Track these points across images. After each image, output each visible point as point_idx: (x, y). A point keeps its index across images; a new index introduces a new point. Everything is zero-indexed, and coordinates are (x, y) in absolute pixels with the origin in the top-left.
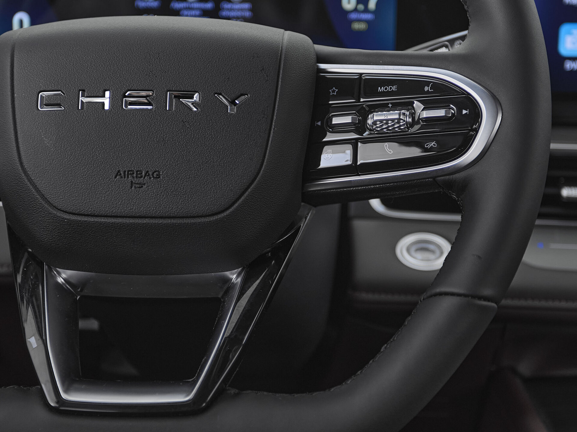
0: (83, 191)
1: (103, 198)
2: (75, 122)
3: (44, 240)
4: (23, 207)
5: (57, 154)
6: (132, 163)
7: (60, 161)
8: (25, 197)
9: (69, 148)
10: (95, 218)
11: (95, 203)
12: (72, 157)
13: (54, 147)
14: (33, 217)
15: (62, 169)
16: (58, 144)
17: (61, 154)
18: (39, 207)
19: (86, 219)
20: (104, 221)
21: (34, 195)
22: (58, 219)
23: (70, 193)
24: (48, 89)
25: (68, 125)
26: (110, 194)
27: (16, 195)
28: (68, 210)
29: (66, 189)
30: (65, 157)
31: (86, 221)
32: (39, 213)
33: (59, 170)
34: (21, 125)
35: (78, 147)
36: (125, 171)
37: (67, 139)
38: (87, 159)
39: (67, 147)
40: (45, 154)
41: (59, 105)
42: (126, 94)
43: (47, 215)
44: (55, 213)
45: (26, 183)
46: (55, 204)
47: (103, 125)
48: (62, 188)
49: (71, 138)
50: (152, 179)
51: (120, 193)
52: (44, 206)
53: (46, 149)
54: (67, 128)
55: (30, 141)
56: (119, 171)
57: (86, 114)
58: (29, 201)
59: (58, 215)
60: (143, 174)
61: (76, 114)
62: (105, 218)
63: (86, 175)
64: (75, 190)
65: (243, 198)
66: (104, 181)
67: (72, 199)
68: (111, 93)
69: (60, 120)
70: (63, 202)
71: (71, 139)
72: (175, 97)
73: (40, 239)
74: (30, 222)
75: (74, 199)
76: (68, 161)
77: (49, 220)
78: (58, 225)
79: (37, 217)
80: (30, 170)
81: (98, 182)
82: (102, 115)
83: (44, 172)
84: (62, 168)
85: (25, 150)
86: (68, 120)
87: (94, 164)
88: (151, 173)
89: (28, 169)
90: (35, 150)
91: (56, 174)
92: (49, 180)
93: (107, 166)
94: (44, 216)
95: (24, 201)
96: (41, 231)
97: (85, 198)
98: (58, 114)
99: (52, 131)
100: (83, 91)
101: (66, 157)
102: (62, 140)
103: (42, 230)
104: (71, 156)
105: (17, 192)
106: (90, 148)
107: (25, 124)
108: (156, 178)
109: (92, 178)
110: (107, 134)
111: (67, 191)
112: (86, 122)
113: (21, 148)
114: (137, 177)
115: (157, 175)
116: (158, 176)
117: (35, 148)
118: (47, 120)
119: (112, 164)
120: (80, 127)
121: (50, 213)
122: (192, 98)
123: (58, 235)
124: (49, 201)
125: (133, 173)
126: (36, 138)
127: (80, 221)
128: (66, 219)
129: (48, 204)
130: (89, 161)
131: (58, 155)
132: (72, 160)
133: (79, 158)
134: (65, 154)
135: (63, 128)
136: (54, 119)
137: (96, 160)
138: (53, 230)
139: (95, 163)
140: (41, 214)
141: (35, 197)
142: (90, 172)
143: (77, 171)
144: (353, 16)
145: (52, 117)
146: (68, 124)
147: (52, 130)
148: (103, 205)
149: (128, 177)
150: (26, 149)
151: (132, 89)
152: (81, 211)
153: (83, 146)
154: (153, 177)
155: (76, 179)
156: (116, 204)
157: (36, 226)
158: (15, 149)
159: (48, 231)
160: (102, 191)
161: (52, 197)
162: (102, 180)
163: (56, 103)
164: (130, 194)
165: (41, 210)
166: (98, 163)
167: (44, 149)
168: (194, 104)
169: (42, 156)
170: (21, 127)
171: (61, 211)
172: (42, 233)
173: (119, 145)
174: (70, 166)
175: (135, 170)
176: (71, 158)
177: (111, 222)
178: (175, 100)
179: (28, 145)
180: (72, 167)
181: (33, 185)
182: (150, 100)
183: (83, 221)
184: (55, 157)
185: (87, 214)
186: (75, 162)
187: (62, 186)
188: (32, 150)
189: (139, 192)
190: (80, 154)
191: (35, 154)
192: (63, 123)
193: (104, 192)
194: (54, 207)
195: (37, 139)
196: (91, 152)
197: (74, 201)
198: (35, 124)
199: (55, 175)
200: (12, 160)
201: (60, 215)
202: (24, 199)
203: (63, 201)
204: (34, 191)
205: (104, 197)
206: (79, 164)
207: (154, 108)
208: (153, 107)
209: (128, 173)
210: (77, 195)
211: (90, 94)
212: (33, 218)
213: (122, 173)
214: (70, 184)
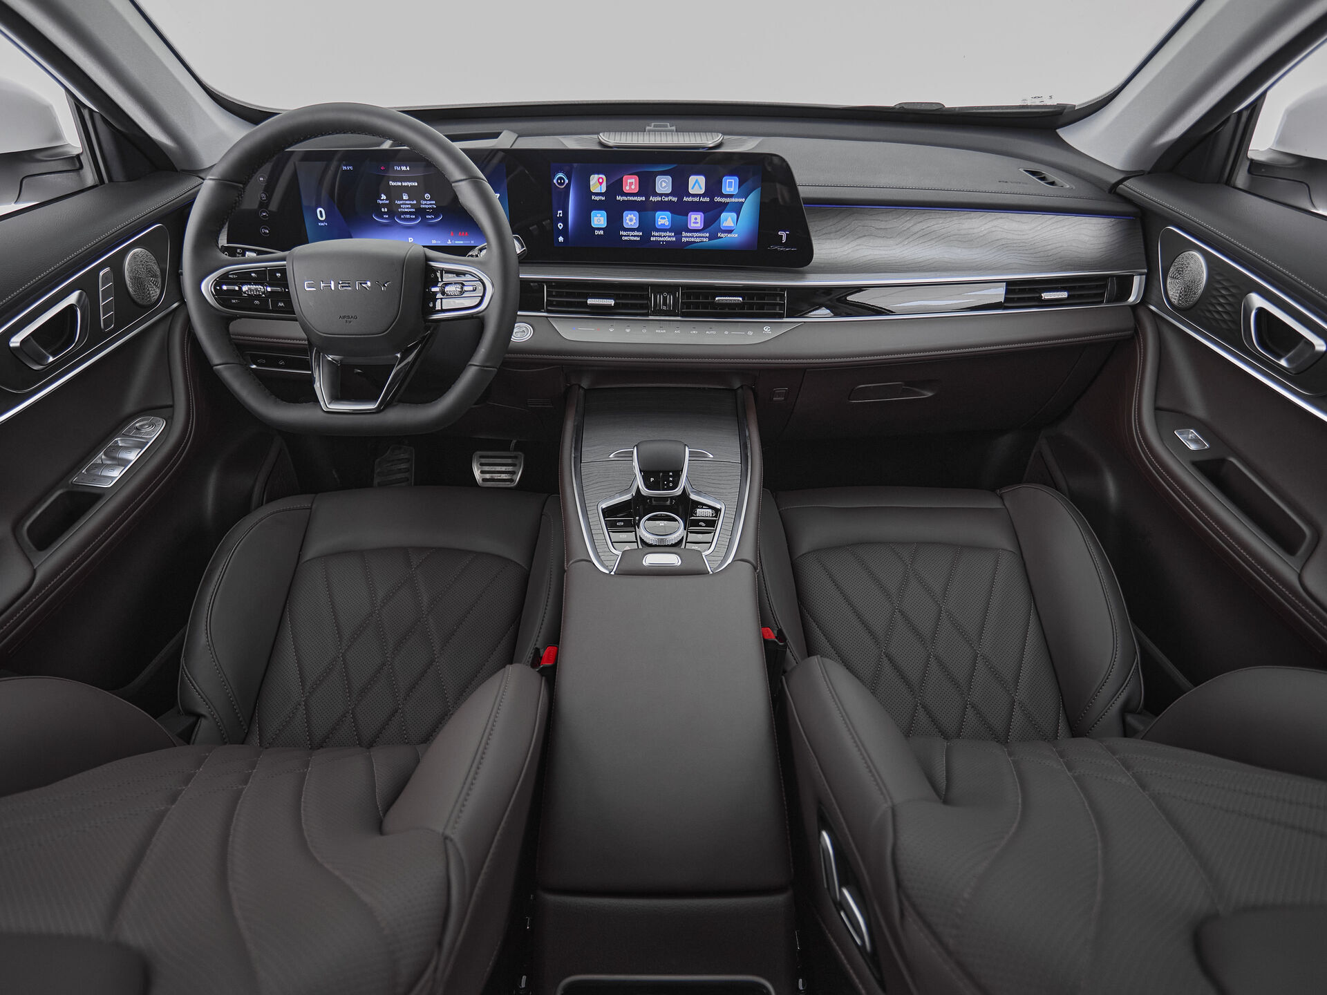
10: (334, 335)
36: (343, 316)
56: (340, 316)
60: (351, 317)
62: (338, 335)
68: (334, 282)
72: (360, 283)
88: (354, 317)
97: (329, 327)
125: (347, 317)
148: (336, 330)
149: (344, 319)
175: (347, 315)
185: (331, 334)
194: (318, 331)
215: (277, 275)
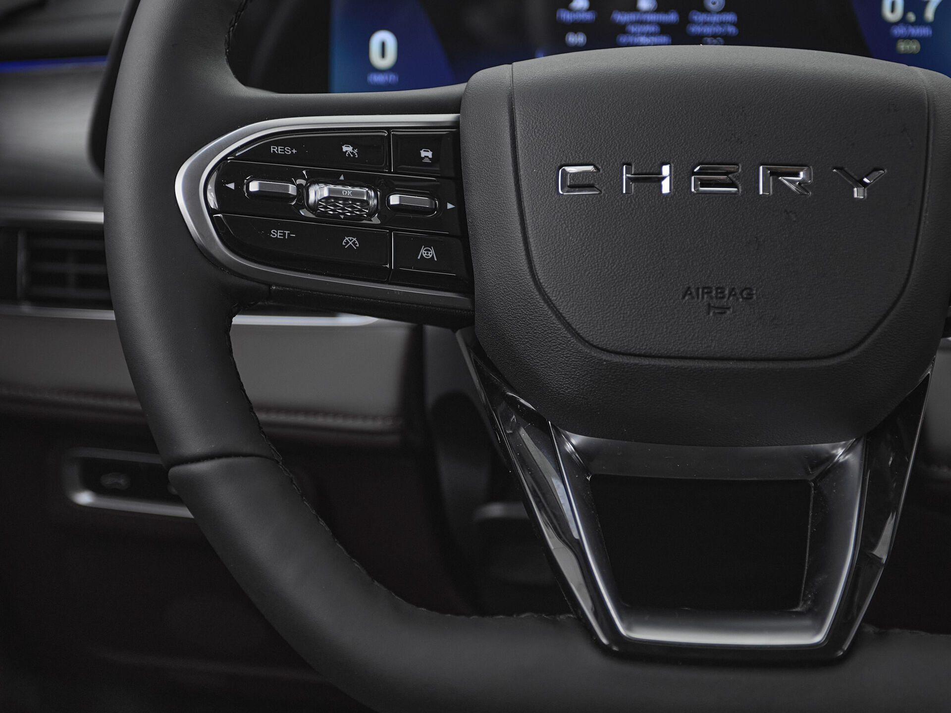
0: (634, 319)
1: (665, 330)
2: (618, 213)
3: (564, 391)
4: (530, 340)
5: (592, 262)
6: (710, 276)
7: (597, 272)
8: (537, 327)
9: (610, 253)
10: (650, 359)
11: (653, 337)
12: (615, 266)
13: (587, 251)
14: (548, 357)
15: (600, 285)
16: (592, 246)
17: (597, 262)
18: (561, 342)
19: (637, 362)
20: (665, 364)
21: (553, 324)
22: (591, 360)
23: (613, 322)
24: (574, 162)
25: (607, 218)
26: (676, 323)
27: (521, 323)
28: (609, 347)
29: (607, 315)
30: (605, 266)
31: (636, 364)
32: (560, 351)
33: (595, 286)
34: (533, 218)
35: (624, 251)
36: (698, 289)
37: (607, 240)
38: (638, 270)
39: (608, 252)
40: (573, 262)
41: (590, 187)
42: (695, 170)
43: (575, 354)
44: (588, 351)
45: (540, 305)
46: (589, 338)
47: (663, 217)
48: (600, 313)
49: (613, 237)
50: (741, 300)
51: (692, 322)
52: (569, 341)
53: (574, 254)
54: (607, 222)
55: (548, 241)
56: (689, 288)
57: (635, 200)
58: (545, 333)
59: (593, 355)
60: (727, 292)
61: (620, 200)
62: (666, 360)
63: (637, 294)
64: (620, 317)
65: (879, 330)
66: (665, 303)
67: (617, 330)
68: (672, 168)
69: (595, 210)
70: (602, 335)
71: (614, 239)
72: (772, 174)
73: (557, 390)
74: (542, 365)
75: (619, 330)
76: (609, 272)
77: (576, 361)
78: (590, 370)
79: (557, 357)
80: (549, 286)
81: (657, 304)
82: (660, 202)
83: (572, 289)
84: (599, 283)
85: (540, 256)
86: (608, 209)
87: (649, 277)
88: (738, 291)
89: (546, 285)
90: (557, 255)
91: (591, 292)
92: (580, 301)
93: (670, 280)
94: (569, 356)
95: (535, 333)
96: (561, 379)
97: (636, 329)
98: (592, 201)
99: (583, 226)
100: (629, 164)
101: (607, 266)
102: (599, 240)
103: (564, 377)
104: (613, 266)
105: (522, 319)
106: (644, 253)
107: (540, 216)
108: (746, 298)
109: (647, 298)
110: (669, 231)
111: (608, 318)
112: (636, 213)
113: (534, 252)
114: (716, 297)
115: (749, 294)
116: (750, 296)
117: (556, 253)
118: (575, 209)
119: (678, 277)
120: (628, 220)
121: (580, 352)
122: (797, 175)
123: (589, 385)
124: (578, 334)
125: (711, 292)
126: (557, 238)
127: (627, 364)
128: (605, 361)
129: (576, 338)
130: (642, 272)
131: (593, 264)
132: (615, 270)
133: (627, 267)
134: (605, 262)
135: (600, 222)
136: (585, 209)
137: (653, 271)
138: (582, 377)
139: (652, 276)
140: (564, 352)
141: (556, 327)
142: (644, 289)
143: (624, 288)
144: (899, 31)
145: (582, 205)
146: (607, 216)
147: (582, 224)
148: (665, 340)
149: (703, 297)
150: (543, 254)
151: (706, 161)
152: (630, 350)
153: (633, 250)
154: (742, 297)
155: (622, 300)
156: (685, 338)
157: (553, 371)
158: (524, 253)
159: (573, 378)
160: (663, 318)
161: (585, 328)
162: (663, 302)
163: (588, 183)
164: (707, 323)
165: (565, 347)
166: (656, 276)
167: (570, 254)
168: (802, 185)
169: (568, 264)
170: (533, 220)
171: (599, 348)
172: (562, 382)
173: (689, 247)
174: (612, 280)
175: (715, 286)
176: (613, 268)
177: (677, 366)
178: (773, 178)
179: (546, 248)
180: (616, 281)
181: (553, 309)
182: (734, 179)
183: (632, 364)
184: (588, 266)
185: (639, 354)
186: (621, 274)
187: (600, 310)
188: (551, 255)
189: (720, 320)
190: (627, 262)
191: (557, 261)
192: (600, 215)
193: (667, 321)
194: (587, 342)
195: (560, 238)
196: (646, 259)
197: (620, 333)
198: (556, 215)
199: (590, 294)
200: (518, 270)
201: (595, 355)
202: (535, 330)
203: (601, 333)
204: (554, 317)
205: (667, 328)
206: (627, 277)
207: (740, 190)
208: (738, 189)
209: (703, 291)
210: (623, 325)
211: (640, 170)
212: (548, 359)
213: (693, 290)
214: (612, 308)
215: (423, 154)
